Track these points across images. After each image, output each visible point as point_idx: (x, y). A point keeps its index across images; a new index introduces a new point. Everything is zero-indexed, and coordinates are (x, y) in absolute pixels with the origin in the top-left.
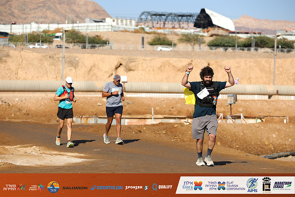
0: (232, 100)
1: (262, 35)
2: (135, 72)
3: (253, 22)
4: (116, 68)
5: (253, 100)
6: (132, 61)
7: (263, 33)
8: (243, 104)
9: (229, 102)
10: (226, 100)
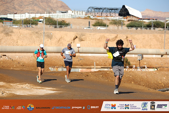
0: (140, 58)
1: (158, 21)
2: (85, 41)
3: (153, 13)
4: (74, 39)
5: (152, 58)
6: (83, 35)
7: (158, 19)
8: (147, 60)
9: (139, 59)
10: (137, 58)
